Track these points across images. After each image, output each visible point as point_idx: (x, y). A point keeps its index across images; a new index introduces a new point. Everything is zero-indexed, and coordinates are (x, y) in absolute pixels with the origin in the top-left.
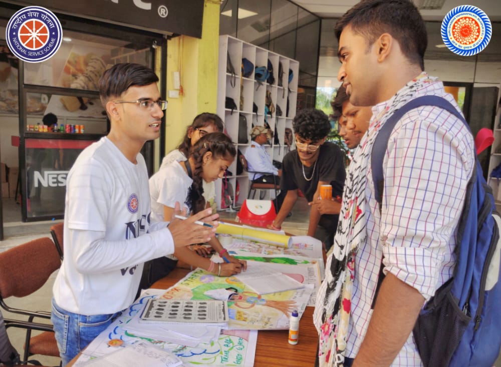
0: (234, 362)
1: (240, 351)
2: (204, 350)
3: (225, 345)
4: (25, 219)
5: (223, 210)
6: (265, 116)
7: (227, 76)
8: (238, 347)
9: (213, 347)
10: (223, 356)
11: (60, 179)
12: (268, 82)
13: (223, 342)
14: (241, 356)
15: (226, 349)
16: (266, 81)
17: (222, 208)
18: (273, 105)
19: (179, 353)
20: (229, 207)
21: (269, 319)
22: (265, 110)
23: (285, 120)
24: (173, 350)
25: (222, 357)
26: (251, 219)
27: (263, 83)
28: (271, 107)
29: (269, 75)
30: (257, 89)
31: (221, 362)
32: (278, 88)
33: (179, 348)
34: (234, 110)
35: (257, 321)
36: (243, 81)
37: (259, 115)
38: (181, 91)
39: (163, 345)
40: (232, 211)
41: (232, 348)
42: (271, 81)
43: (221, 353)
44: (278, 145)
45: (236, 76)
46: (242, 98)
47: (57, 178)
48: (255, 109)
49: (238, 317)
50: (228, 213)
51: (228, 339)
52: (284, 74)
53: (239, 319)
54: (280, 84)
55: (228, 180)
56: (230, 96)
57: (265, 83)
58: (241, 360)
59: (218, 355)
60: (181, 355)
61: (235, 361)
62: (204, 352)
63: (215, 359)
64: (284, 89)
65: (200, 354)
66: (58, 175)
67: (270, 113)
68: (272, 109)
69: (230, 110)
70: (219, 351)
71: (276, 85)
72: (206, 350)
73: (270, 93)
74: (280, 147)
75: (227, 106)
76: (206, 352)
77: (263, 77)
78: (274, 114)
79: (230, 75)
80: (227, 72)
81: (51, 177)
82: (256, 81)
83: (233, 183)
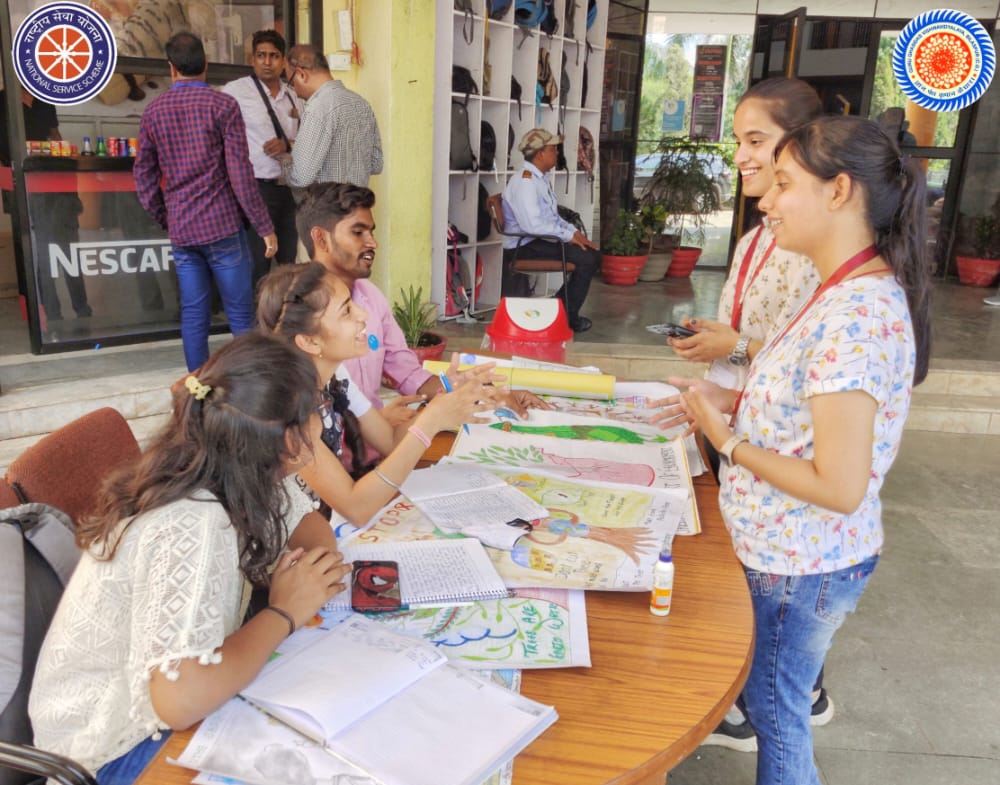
0: (550, 655)
1: (557, 631)
2: (485, 632)
3: (524, 619)
4: (38, 347)
5: (448, 318)
6: (537, 106)
7: (456, 16)
8: (551, 622)
9: (502, 623)
10: (526, 644)
11: (104, 259)
12: (542, 29)
13: (518, 613)
14: (561, 641)
15: (529, 627)
16: (539, 26)
17: (447, 315)
18: (553, 80)
19: (437, 638)
20: (462, 312)
21: (598, 566)
22: (537, 93)
23: (579, 114)
24: (426, 631)
25: (523, 644)
26: (516, 339)
27: (533, 31)
28: (549, 85)
29: (546, 12)
30: (519, 46)
31: (525, 655)
32: (565, 42)
33: (434, 627)
34: (471, 96)
35: (575, 571)
36: (489, 27)
37: (525, 105)
38: (356, 53)
39: (403, 624)
40: (469, 320)
41: (540, 624)
42: (550, 26)
43: (521, 636)
44: (564, 172)
45: (475, 17)
46: (487, 67)
47: (97, 257)
48: (516, 91)
49: (534, 563)
50: (461, 324)
51: (527, 605)
52: (577, 9)
53: (537, 566)
54: (569, 34)
55: (459, 252)
56: (462, 64)
57: (537, 32)
58: (563, 651)
59: (515, 640)
60: (442, 642)
61: (551, 651)
62: (487, 635)
63: (512, 648)
64: (578, 44)
65: (480, 639)
66: (99, 250)
67: (547, 99)
68: (551, 90)
69: (463, 95)
70: (515, 632)
71: (560, 35)
72: (489, 631)
73: (548, 54)
74: (568, 174)
75: (455, 88)
76: (491, 634)
77: (533, 18)
78: (556, 102)
79: (463, 14)
80: (455, 8)
81: (83, 254)
82: (517, 27)
83: (470, 259)
